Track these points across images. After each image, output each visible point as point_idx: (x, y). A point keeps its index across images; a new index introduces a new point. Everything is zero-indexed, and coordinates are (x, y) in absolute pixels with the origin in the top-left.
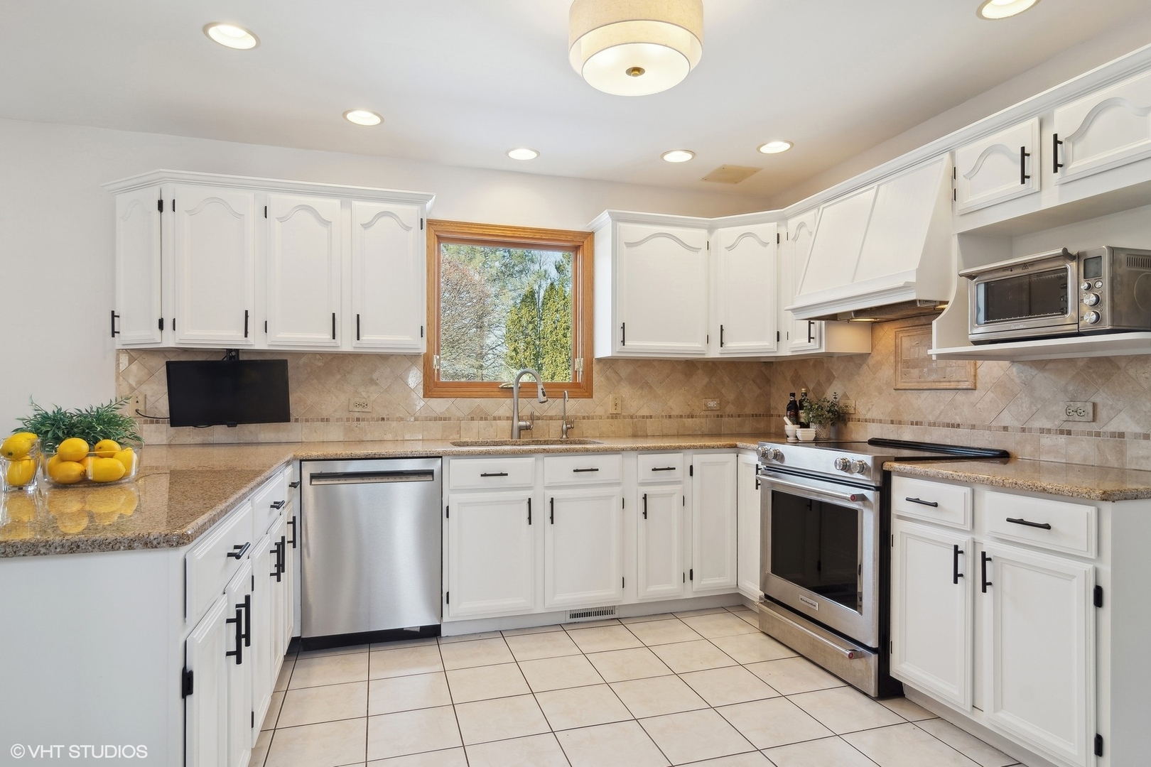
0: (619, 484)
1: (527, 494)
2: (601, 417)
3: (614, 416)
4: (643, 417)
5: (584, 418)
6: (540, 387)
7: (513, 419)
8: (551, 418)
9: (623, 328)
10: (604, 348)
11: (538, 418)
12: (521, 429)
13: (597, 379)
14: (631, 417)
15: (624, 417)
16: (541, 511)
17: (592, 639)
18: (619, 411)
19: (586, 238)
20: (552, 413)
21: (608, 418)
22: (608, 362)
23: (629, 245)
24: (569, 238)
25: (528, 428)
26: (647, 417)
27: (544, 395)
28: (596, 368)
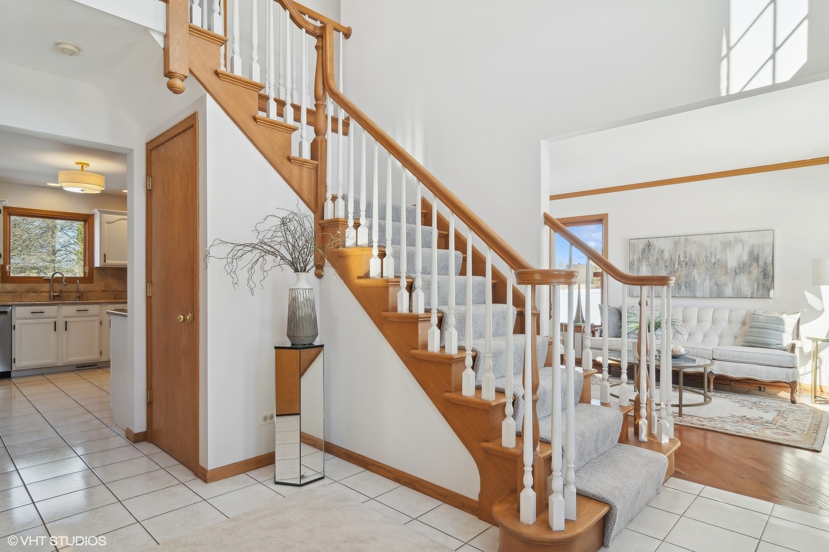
0: (99, 316)
1: (55, 320)
2: (98, 291)
3: (104, 291)
4: (120, 291)
5: (89, 292)
6: (64, 279)
7: (50, 292)
8: (71, 292)
9: (105, 255)
10: (97, 264)
11: (65, 292)
12: (54, 296)
13: (95, 275)
14: (114, 291)
15: (110, 291)
16: (61, 326)
17: (86, 375)
18: (107, 289)
19: (90, 217)
20: (72, 290)
21: (102, 292)
22: (99, 269)
23: (107, 223)
24: (81, 216)
25: (58, 296)
26: (122, 291)
27: (66, 282)
28: (95, 271)
